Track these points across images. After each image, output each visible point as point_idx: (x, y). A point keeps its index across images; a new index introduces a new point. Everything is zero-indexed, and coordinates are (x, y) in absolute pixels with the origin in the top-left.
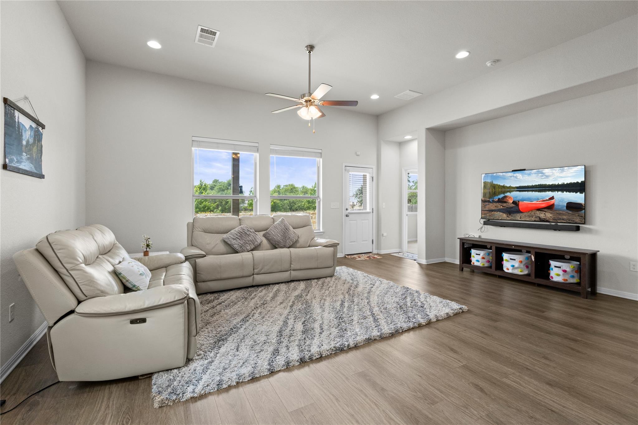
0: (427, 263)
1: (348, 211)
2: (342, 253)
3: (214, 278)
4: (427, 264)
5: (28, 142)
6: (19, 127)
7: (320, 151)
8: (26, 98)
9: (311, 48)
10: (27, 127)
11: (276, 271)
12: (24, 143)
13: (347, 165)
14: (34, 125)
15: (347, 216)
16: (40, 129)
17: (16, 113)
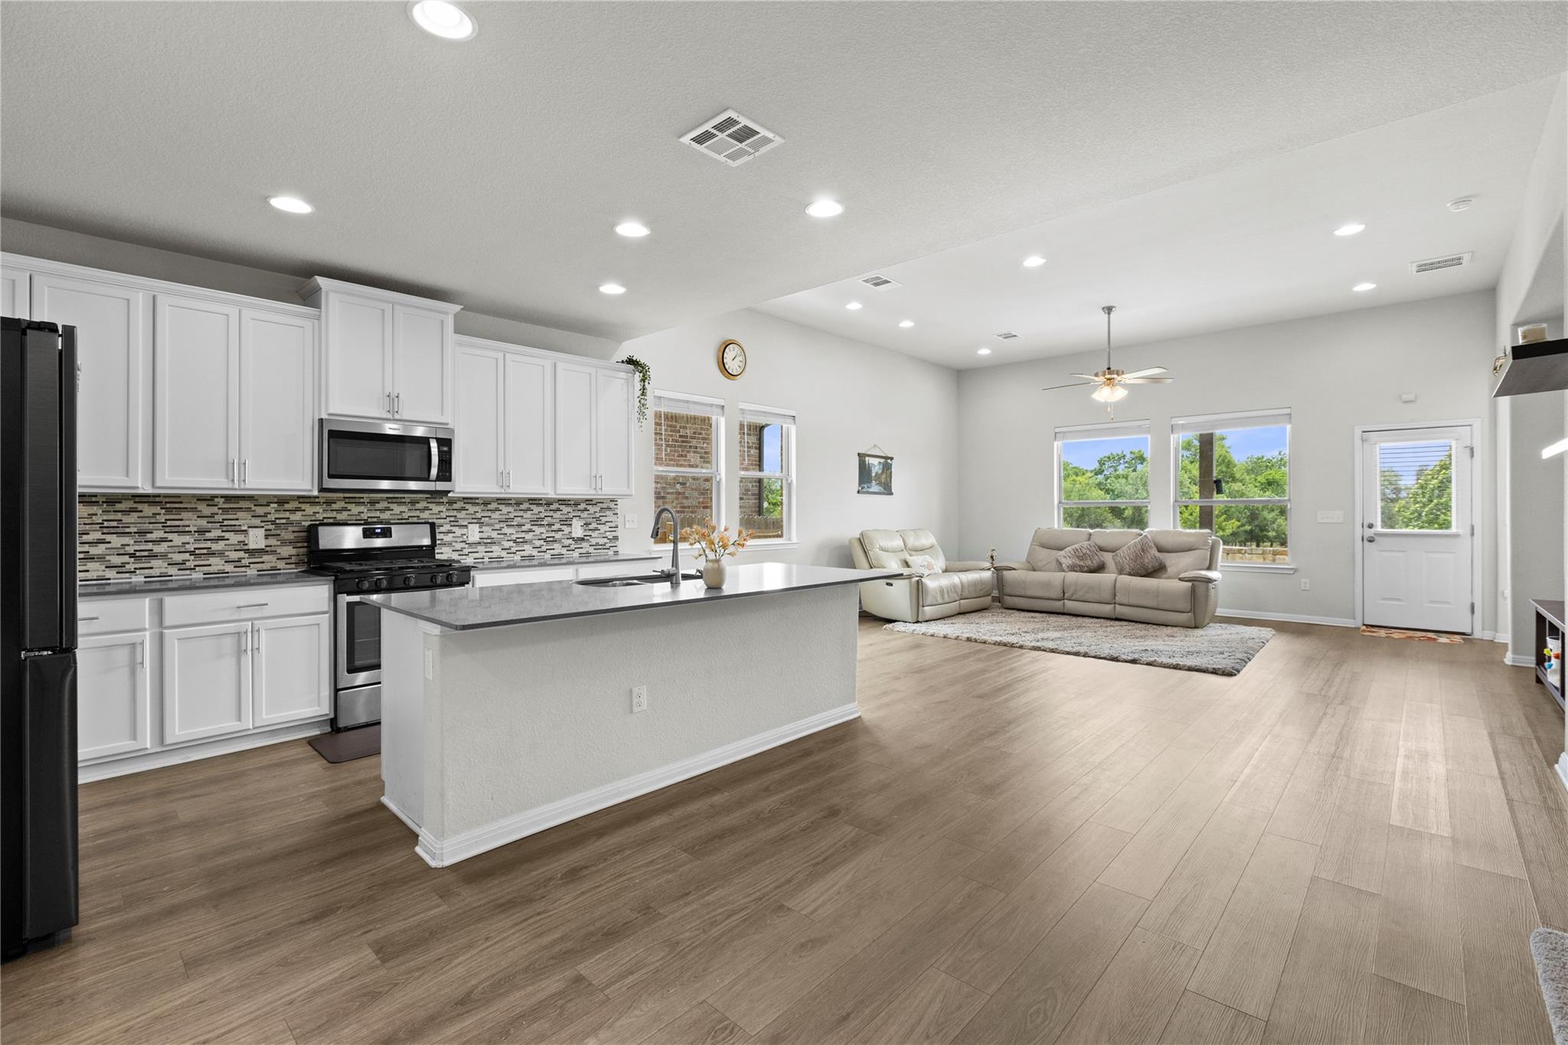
0: (1513, 661)
1: (1373, 530)
2: (1354, 619)
3: (1018, 593)
4: (1512, 666)
5: (877, 473)
6: (869, 466)
7: (1288, 411)
8: (875, 446)
9: (1109, 310)
10: (876, 464)
11: (1093, 600)
12: (873, 475)
13: (1366, 430)
14: (882, 461)
15: (1370, 541)
16: (889, 461)
17: (867, 458)
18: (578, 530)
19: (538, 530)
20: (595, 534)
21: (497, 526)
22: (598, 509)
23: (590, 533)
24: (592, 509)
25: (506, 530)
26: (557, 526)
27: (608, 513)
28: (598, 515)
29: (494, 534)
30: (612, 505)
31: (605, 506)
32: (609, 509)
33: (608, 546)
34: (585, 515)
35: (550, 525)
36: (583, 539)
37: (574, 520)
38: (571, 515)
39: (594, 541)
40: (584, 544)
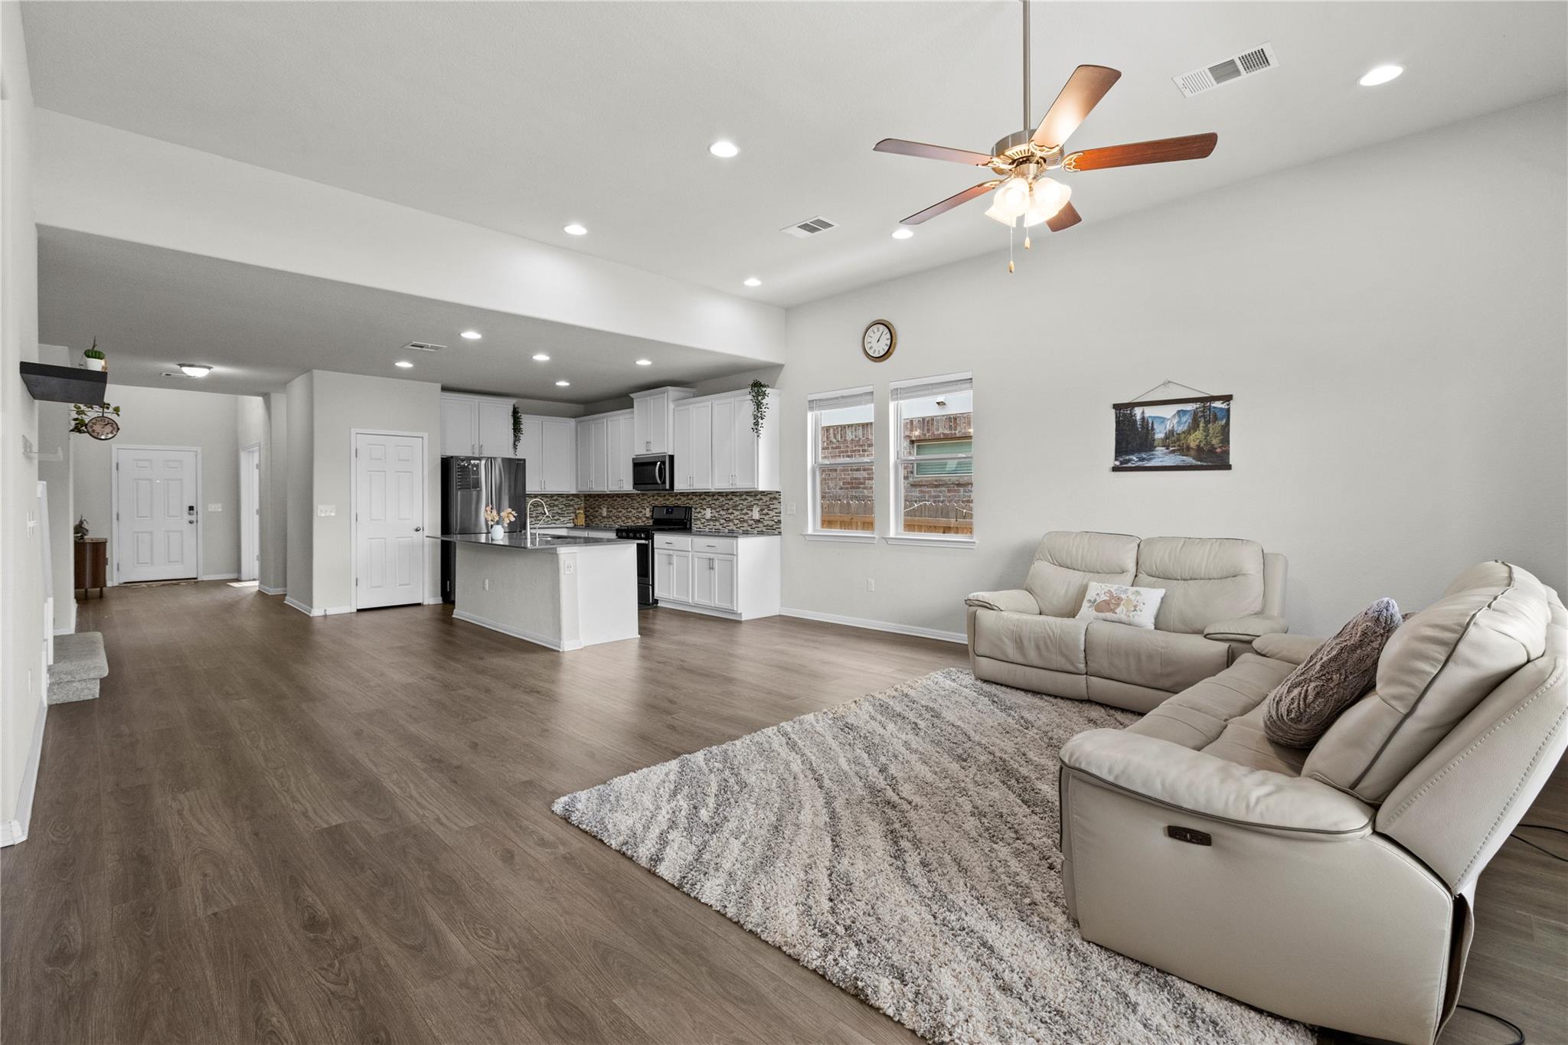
17: (1138, 411)
18: (756, 515)
19: (736, 513)
20: (766, 518)
21: (718, 510)
22: (768, 499)
23: (763, 517)
24: (765, 499)
25: (722, 513)
26: (745, 511)
27: (775, 502)
28: (768, 503)
29: (717, 515)
30: (777, 496)
31: (772, 496)
32: (775, 498)
33: (775, 527)
34: (760, 503)
35: (742, 510)
36: (759, 521)
37: (755, 507)
38: (752, 503)
39: (766, 523)
40: (760, 525)
